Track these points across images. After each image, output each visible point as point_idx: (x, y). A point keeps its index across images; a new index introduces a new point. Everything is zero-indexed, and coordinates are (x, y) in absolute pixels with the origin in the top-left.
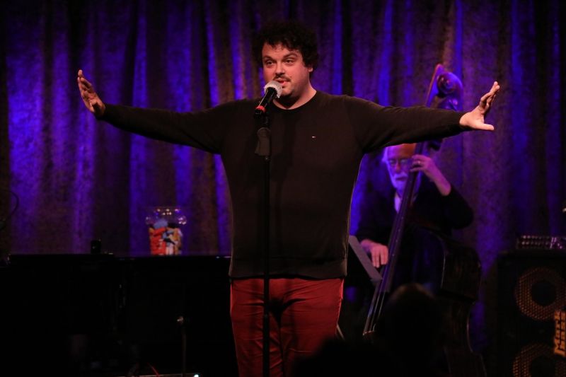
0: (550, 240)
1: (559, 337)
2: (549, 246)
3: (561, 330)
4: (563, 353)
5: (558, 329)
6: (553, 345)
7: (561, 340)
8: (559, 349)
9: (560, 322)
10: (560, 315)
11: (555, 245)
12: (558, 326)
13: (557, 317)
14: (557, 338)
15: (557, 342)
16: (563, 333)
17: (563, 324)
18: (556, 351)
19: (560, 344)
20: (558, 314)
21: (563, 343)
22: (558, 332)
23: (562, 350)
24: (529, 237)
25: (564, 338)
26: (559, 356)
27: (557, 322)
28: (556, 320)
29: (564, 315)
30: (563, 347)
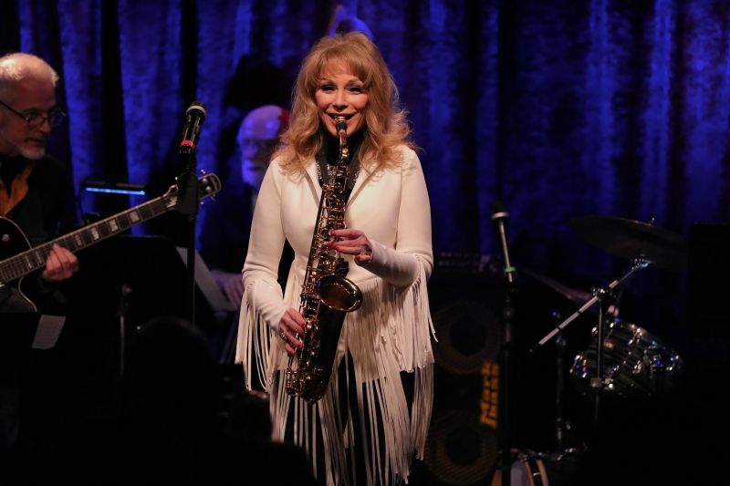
0: (479, 259)
1: (487, 399)
2: (478, 267)
3: (492, 390)
4: (493, 423)
5: (487, 388)
6: (479, 412)
7: (491, 404)
8: (488, 417)
9: (490, 378)
10: (491, 369)
11: (486, 266)
12: (487, 384)
13: (486, 371)
14: (486, 402)
15: (484, 406)
16: (494, 395)
17: (495, 381)
18: (484, 419)
19: (489, 410)
20: (488, 366)
21: (494, 408)
22: (487, 392)
23: (492, 418)
24: (449, 255)
25: (495, 401)
26: (487, 427)
27: (486, 378)
28: (485, 375)
29: (496, 367)
30: (493, 414)
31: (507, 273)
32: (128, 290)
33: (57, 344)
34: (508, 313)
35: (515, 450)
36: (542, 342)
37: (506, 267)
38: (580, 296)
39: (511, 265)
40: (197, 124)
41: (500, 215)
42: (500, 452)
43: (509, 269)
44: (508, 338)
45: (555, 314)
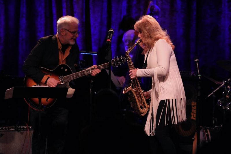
0: (191, 73)
1: (193, 112)
2: (190, 75)
3: (194, 110)
4: (195, 119)
5: (193, 109)
6: (191, 116)
7: (194, 113)
8: (193, 117)
9: (194, 106)
10: (194, 104)
11: (193, 75)
12: (193, 108)
13: (193, 104)
14: (193, 113)
15: (192, 114)
16: (195, 111)
17: (195, 107)
18: (192, 118)
19: (193, 115)
20: (193, 103)
21: (195, 115)
22: (193, 110)
23: (194, 117)
24: (182, 71)
25: (195, 113)
26: (193, 120)
27: (193, 106)
28: (192, 105)
29: (195, 103)
30: (195, 116)
31: (199, 77)
32: (92, 81)
33: (73, 97)
34: (199, 88)
35: (201, 126)
36: (209, 96)
37: (198, 75)
38: (219, 83)
39: (200, 74)
40: (111, 35)
41: (197, 60)
42: (197, 127)
43: (199, 75)
44: (199, 95)
45: (212, 88)
